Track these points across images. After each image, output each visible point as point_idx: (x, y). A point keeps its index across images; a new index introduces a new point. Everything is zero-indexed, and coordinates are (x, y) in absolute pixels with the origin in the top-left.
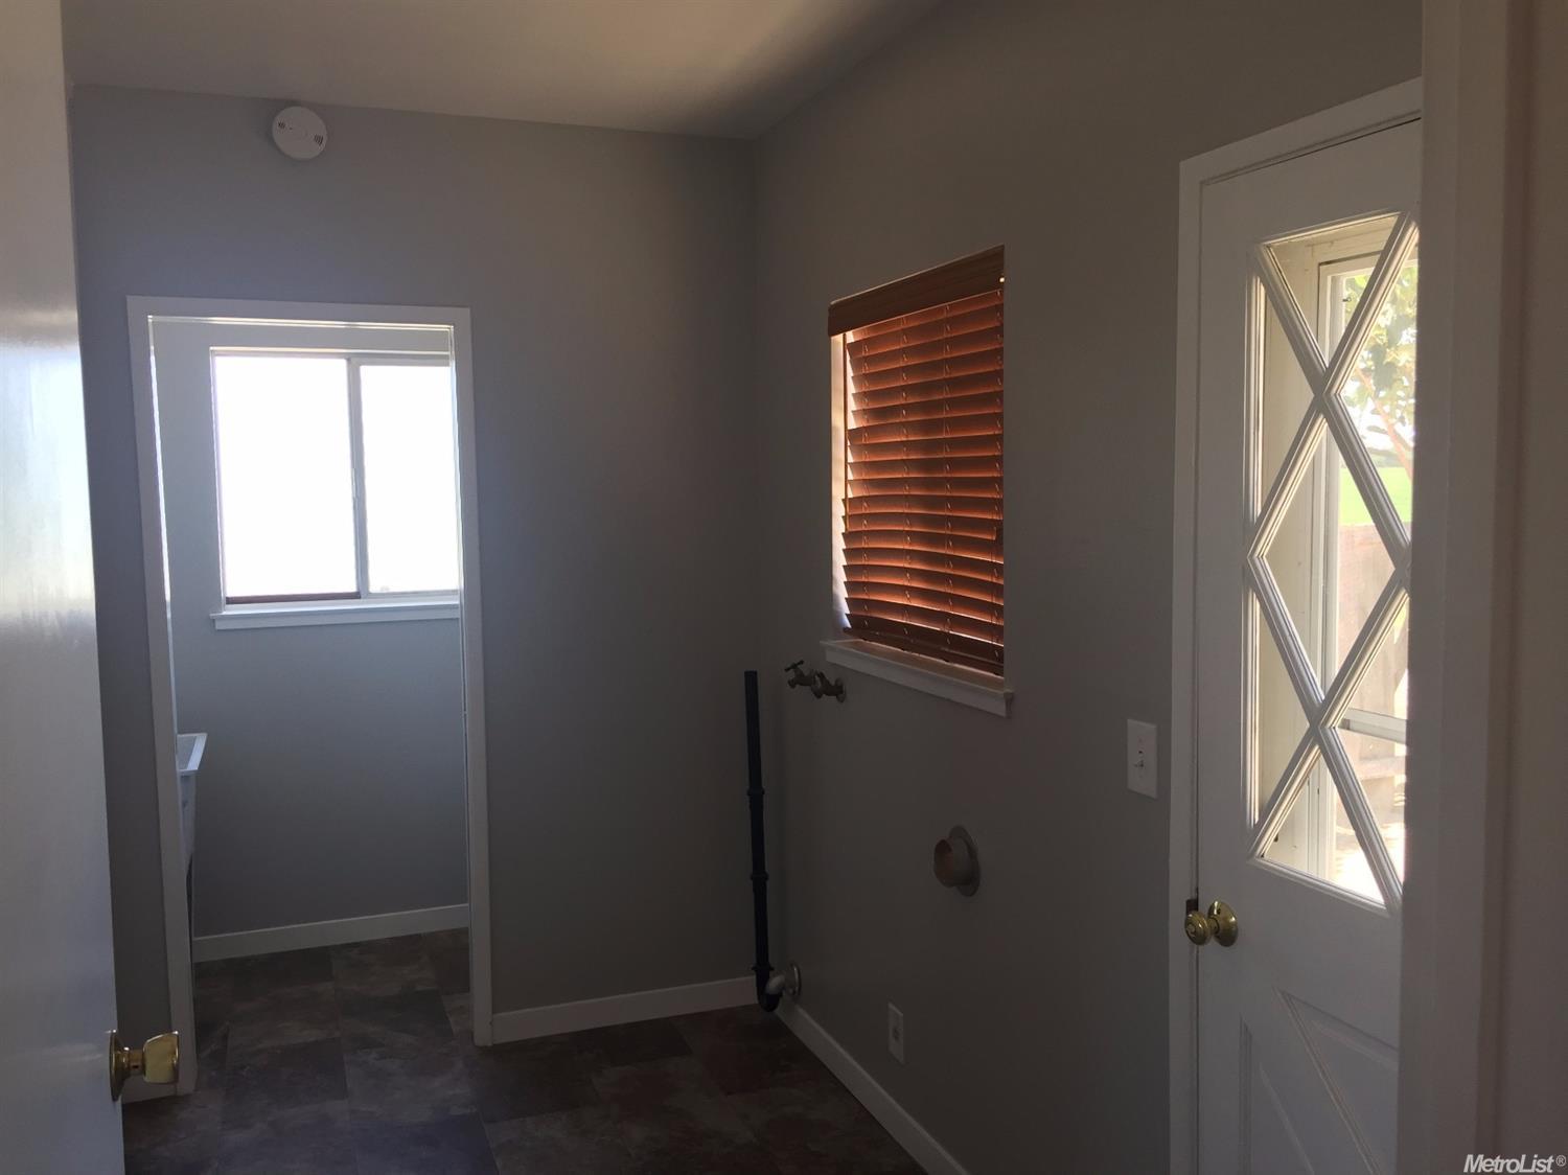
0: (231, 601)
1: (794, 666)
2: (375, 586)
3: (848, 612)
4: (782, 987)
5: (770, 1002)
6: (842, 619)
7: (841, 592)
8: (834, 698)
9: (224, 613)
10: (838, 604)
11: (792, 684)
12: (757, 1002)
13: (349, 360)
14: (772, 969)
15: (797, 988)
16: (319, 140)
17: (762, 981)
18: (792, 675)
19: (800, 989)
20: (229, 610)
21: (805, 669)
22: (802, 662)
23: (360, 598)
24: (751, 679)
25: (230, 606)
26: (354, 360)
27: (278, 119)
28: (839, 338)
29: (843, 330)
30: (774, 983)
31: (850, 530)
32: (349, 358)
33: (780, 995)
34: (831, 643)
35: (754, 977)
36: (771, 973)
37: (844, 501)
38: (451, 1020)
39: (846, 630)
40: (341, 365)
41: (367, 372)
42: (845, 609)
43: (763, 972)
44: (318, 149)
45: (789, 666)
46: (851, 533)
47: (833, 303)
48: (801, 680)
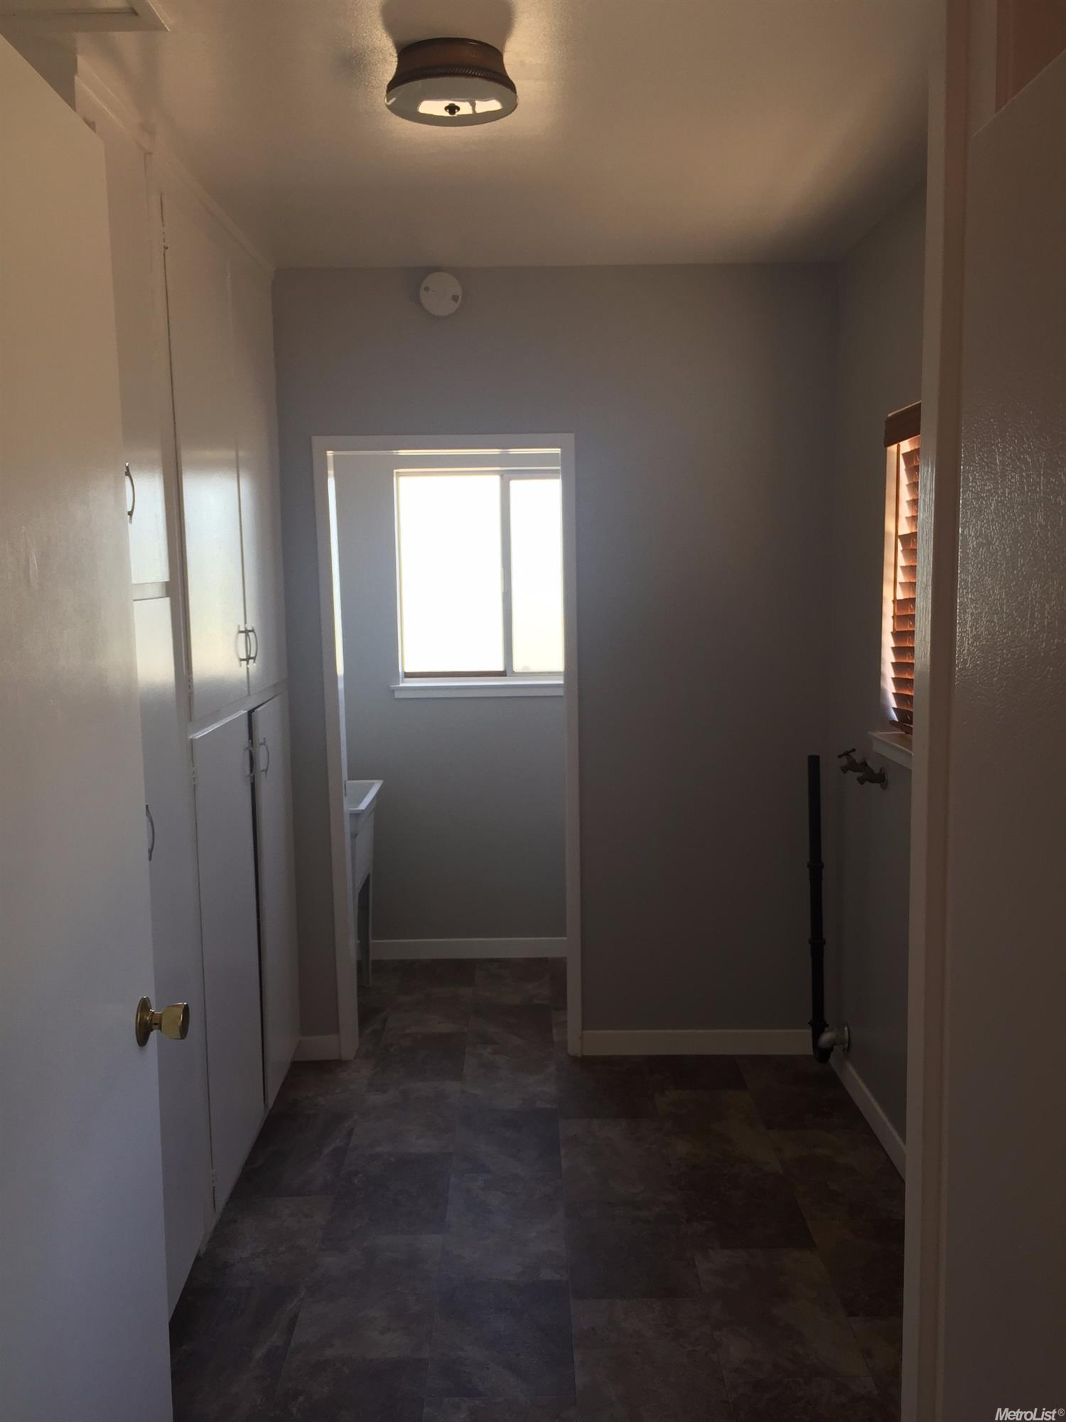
0: (409, 675)
1: (847, 754)
2: (518, 666)
3: (895, 706)
4: (833, 1043)
5: (823, 1054)
6: (889, 712)
7: (890, 688)
8: (878, 785)
9: (401, 685)
10: (885, 698)
11: (845, 770)
12: (812, 1053)
13: (502, 476)
14: (827, 1026)
15: (846, 1045)
16: (455, 298)
17: (816, 1035)
18: (844, 761)
19: (849, 1047)
20: (408, 682)
21: (857, 757)
22: (854, 750)
23: (506, 676)
24: (814, 762)
25: (407, 679)
26: (505, 476)
27: (423, 286)
28: (894, 447)
29: (898, 440)
30: (826, 1037)
31: (897, 630)
32: (502, 474)
33: (831, 1049)
34: (878, 734)
35: (810, 1031)
36: (826, 1029)
37: (894, 601)
38: (554, 1031)
39: (893, 722)
40: (496, 480)
41: (516, 485)
42: (893, 703)
43: (818, 1026)
44: (454, 306)
45: (842, 752)
46: (898, 632)
47: (890, 415)
48: (852, 766)
